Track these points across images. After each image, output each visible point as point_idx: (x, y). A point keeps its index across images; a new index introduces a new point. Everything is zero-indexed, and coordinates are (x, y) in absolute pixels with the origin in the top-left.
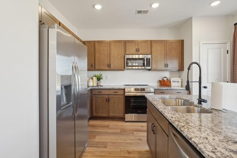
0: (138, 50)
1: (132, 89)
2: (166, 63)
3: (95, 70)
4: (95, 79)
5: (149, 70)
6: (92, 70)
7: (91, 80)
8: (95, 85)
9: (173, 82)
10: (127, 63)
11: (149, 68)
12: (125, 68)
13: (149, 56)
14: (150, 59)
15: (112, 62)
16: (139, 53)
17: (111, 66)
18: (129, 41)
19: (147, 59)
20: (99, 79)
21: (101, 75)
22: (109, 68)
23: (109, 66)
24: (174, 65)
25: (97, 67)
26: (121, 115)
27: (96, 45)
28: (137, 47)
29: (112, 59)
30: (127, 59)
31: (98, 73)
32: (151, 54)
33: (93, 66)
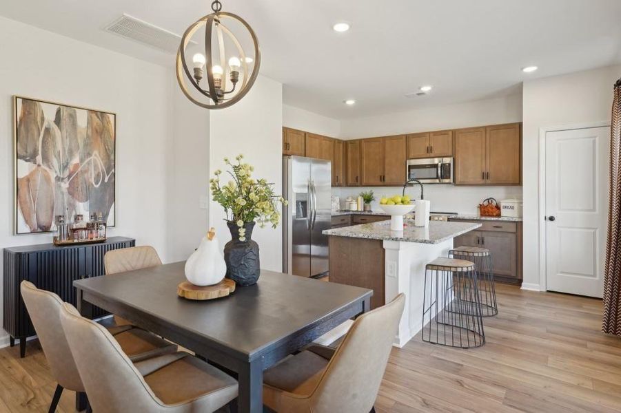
0: (429, 149)
2: (484, 171)
3: (362, 185)
4: (361, 200)
6: (357, 186)
7: (354, 202)
8: (361, 209)
9: (504, 207)
10: (409, 174)
11: (448, 181)
13: (447, 160)
14: (449, 164)
15: (386, 172)
16: (432, 155)
17: (386, 179)
19: (443, 165)
20: (368, 200)
21: (372, 194)
22: (383, 182)
23: (382, 178)
25: (364, 181)
27: (364, 145)
28: (428, 145)
29: (387, 168)
30: (409, 166)
31: (367, 191)
32: (453, 155)
33: (359, 178)
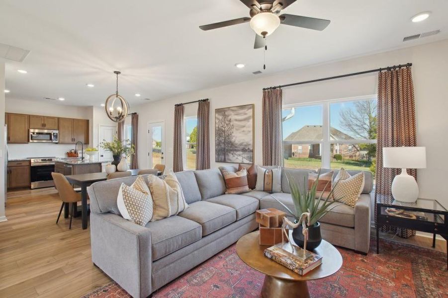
0: (44, 125)
1: (40, 160)
2: (73, 137)
5: (57, 143)
10: (31, 137)
11: (57, 142)
12: (29, 141)
13: (57, 132)
14: (57, 134)
15: (11, 134)
16: (45, 128)
17: (11, 139)
18: (34, 116)
19: (54, 134)
24: (82, 139)
26: (27, 184)
28: (43, 122)
29: (12, 132)
32: (59, 130)
